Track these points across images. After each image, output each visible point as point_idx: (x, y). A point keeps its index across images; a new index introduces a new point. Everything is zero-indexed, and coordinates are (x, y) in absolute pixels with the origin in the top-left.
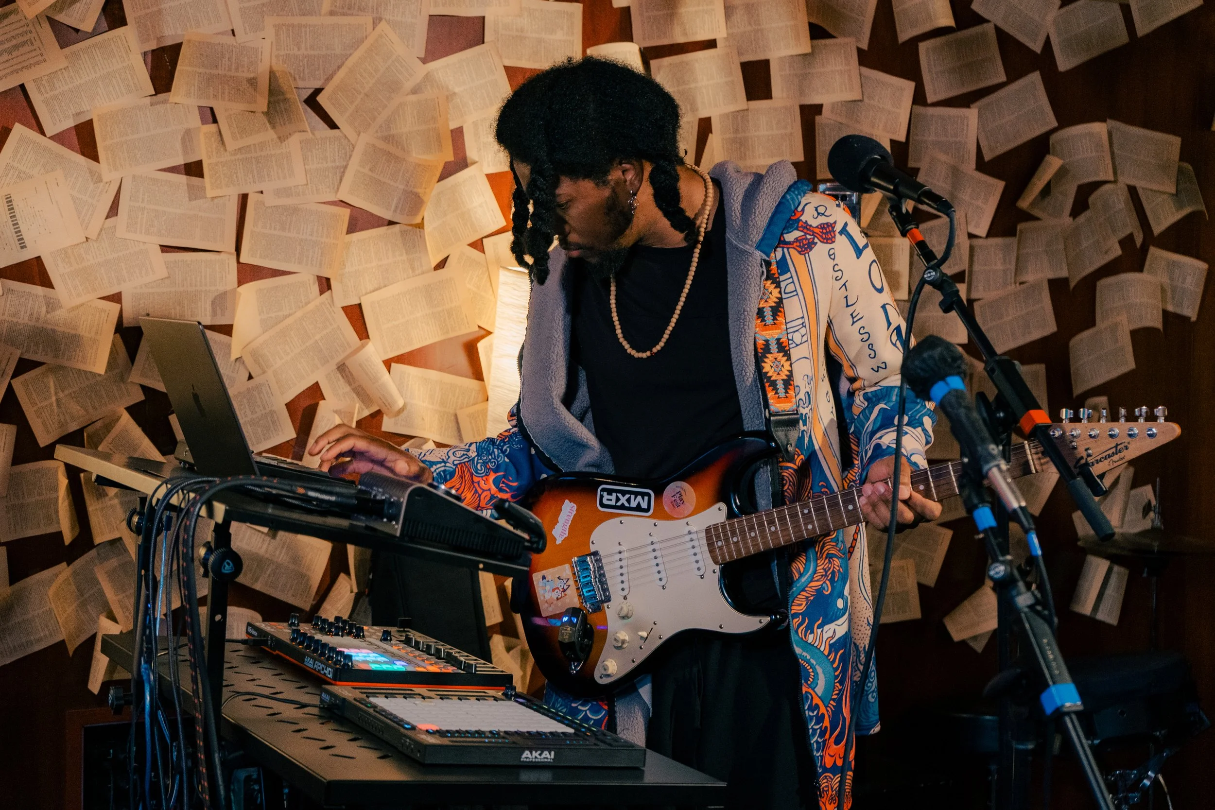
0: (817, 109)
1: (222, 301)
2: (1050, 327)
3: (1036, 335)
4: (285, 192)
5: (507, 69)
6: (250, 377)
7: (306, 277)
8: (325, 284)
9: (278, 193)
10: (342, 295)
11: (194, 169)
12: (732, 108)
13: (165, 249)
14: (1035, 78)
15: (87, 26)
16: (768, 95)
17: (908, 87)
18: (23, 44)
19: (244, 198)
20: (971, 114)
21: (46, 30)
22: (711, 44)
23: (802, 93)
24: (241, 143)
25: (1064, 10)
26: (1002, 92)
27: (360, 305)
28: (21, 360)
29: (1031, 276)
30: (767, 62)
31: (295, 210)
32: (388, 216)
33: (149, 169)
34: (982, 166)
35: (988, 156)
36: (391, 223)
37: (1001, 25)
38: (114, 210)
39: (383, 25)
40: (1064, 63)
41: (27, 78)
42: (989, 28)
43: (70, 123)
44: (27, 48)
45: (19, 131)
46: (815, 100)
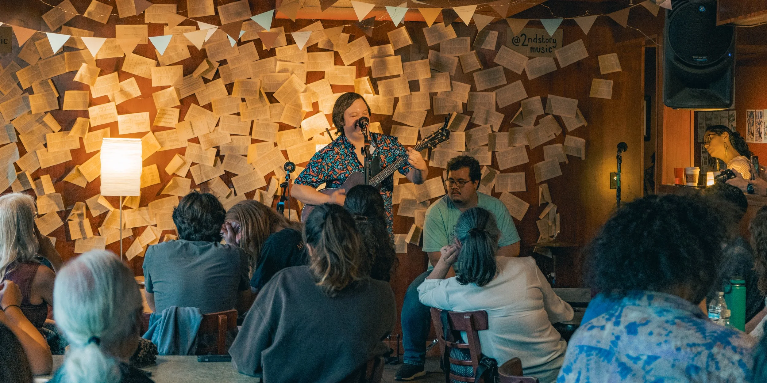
0: (436, 94)
1: (247, 148)
2: (527, 161)
3: (520, 163)
4: (265, 120)
5: (331, 85)
6: (254, 169)
7: (271, 142)
8: (276, 144)
9: (263, 120)
10: (280, 148)
11: (238, 114)
12: (405, 94)
13: (231, 135)
14: (520, 82)
15: (211, 78)
16: (419, 90)
17: (468, 87)
18: (195, 84)
19: (253, 122)
20: (493, 94)
21: (201, 80)
22: (399, 76)
23: (430, 89)
24: (253, 107)
25: (530, 61)
26: (506, 87)
27: (286, 150)
28: (192, 163)
29: (518, 145)
30: (418, 80)
31: (268, 125)
32: (295, 126)
33: (227, 114)
34: (498, 109)
35: (500, 107)
36: (295, 128)
37: (505, 66)
38: (217, 125)
39: (294, 75)
40: (530, 77)
41: (196, 92)
42: (500, 68)
43: (207, 103)
44: (196, 84)
45: (193, 105)
46: (435, 91)
